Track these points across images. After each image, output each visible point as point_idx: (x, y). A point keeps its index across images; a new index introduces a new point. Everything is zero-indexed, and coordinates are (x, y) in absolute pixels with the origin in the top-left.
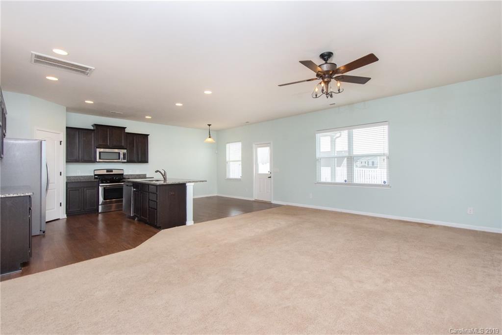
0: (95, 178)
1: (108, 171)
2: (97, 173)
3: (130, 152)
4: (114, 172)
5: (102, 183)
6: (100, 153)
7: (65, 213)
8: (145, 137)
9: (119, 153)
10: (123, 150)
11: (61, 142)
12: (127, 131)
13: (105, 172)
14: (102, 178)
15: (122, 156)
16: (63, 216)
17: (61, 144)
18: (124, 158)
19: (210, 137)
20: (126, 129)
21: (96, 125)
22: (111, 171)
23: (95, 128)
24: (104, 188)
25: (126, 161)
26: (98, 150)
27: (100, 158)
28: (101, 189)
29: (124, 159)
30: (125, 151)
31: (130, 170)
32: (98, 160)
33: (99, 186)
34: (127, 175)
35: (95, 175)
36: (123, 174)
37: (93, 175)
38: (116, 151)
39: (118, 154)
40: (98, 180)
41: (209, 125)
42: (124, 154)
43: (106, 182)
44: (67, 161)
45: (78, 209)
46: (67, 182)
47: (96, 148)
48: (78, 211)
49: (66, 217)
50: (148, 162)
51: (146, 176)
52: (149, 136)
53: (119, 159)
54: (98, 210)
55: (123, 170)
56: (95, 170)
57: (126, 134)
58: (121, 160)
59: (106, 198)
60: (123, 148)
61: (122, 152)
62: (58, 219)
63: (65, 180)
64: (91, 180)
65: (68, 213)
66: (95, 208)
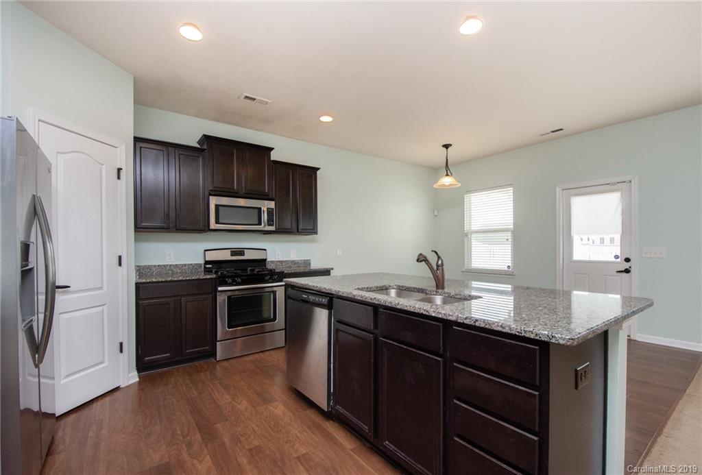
0: (208, 271)
1: (235, 252)
2: (212, 256)
3: (282, 207)
4: (247, 256)
5: (226, 284)
6: (217, 207)
7: (135, 368)
8: (309, 174)
9: (259, 210)
10: (266, 202)
11: (119, 170)
12: (274, 156)
13: (226, 256)
14: (221, 271)
15: (265, 217)
17: (119, 178)
18: (270, 223)
19: (447, 175)
20: (272, 152)
21: (207, 139)
22: (240, 252)
23: (205, 147)
24: (229, 298)
25: (272, 228)
26: (214, 201)
27: (217, 222)
28: (222, 299)
29: (269, 225)
30: (272, 204)
31: (279, 250)
32: (213, 225)
33: (216, 290)
34: (272, 262)
35: (207, 262)
36: (266, 259)
37: (202, 262)
38: (253, 203)
39: (256, 211)
40: (213, 276)
41: (447, 146)
42: (270, 211)
43: (234, 281)
44: (138, 228)
45: (168, 355)
46: (137, 284)
47: (207, 194)
48: (167, 358)
49: (138, 379)
50: (316, 233)
51: (310, 264)
52: (318, 172)
53: (260, 224)
54: (214, 354)
55: (265, 250)
56: (206, 250)
57: (272, 164)
58: (265, 226)
59: (233, 324)
60: (265, 197)
61: (264, 207)
62: (117, 389)
63: (134, 279)
64: (198, 277)
65: (141, 366)
66: (207, 348)
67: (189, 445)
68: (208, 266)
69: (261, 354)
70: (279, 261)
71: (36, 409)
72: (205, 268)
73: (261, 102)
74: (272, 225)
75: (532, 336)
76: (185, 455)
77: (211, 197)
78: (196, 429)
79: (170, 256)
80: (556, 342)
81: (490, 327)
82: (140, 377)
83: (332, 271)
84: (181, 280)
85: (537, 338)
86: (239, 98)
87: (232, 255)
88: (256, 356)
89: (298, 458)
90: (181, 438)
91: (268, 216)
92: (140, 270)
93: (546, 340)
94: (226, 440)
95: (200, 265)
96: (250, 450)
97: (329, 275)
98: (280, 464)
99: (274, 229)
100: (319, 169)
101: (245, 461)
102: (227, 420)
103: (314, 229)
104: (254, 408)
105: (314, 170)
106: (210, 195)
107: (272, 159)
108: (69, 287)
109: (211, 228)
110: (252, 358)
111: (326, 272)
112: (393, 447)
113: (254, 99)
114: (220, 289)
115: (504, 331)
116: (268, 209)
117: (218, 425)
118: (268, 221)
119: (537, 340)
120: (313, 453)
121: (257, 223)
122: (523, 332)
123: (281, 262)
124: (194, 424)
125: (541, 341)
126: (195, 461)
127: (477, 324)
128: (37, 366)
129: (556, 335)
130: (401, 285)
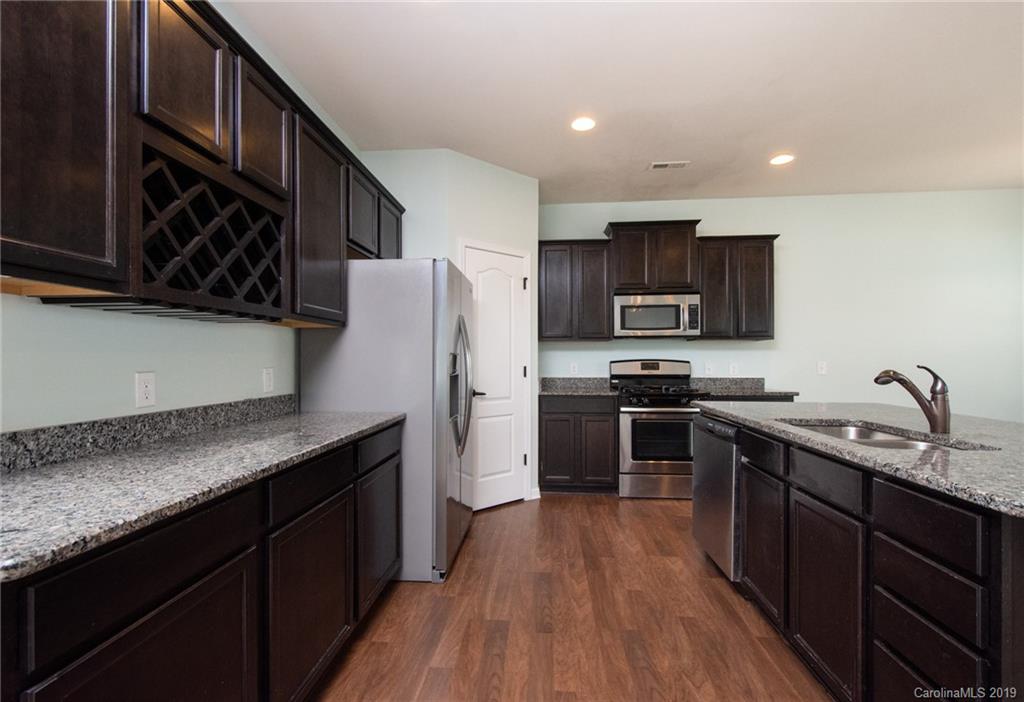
0: (614, 387)
1: (647, 364)
2: (619, 370)
3: (711, 302)
4: (664, 370)
5: (630, 404)
6: (623, 308)
7: (537, 484)
8: (763, 245)
9: (677, 307)
10: (689, 297)
11: (525, 279)
12: (702, 231)
13: (636, 369)
14: (627, 388)
15: (685, 317)
16: (533, 493)
17: (525, 288)
18: (693, 324)
20: (698, 227)
21: (615, 227)
22: (655, 365)
23: (611, 238)
24: (634, 422)
25: (697, 332)
26: (619, 302)
27: (623, 327)
28: (625, 423)
29: (691, 328)
30: (695, 299)
31: (711, 363)
32: (617, 331)
33: (619, 412)
34: (700, 380)
35: (613, 377)
36: (689, 376)
37: (608, 376)
38: (670, 299)
39: (673, 309)
40: (617, 393)
42: (693, 310)
43: (640, 401)
44: (542, 337)
45: (567, 477)
46: (540, 396)
47: (612, 294)
48: (566, 481)
49: (539, 497)
50: (771, 337)
51: (763, 385)
52: (776, 242)
53: (678, 327)
54: (616, 489)
55: (688, 362)
56: (612, 362)
57: (698, 242)
58: (685, 330)
59: (640, 455)
60: (688, 290)
61: (685, 303)
62: (520, 501)
63: (536, 391)
64: (598, 393)
65: (544, 484)
66: (609, 478)
67: (572, 566)
68: (614, 381)
69: (676, 503)
70: (710, 379)
71: (458, 500)
72: (611, 383)
73: (675, 166)
74: (696, 328)
75: (965, 497)
76: (566, 572)
77: (615, 297)
78: (581, 555)
79: (574, 367)
80: (996, 509)
81: (913, 480)
82: (542, 495)
83: (795, 397)
84: (582, 397)
85: (971, 500)
86: (647, 169)
87: (642, 369)
88: (669, 503)
89: (682, 619)
90: (566, 557)
91: (690, 314)
92: (545, 383)
93: (983, 503)
94: (608, 574)
95: (606, 379)
96: (630, 592)
97: (792, 401)
98: (658, 615)
99: (699, 334)
100: (776, 236)
101: (621, 598)
102: (613, 557)
103: (766, 332)
104: (647, 554)
105: (768, 241)
106: (616, 294)
107: (698, 235)
108: (484, 394)
109: (616, 335)
110: (661, 503)
111: (788, 397)
112: (805, 643)
113: (666, 166)
114: (623, 409)
115: (931, 486)
116: (690, 305)
117: (604, 559)
118: (690, 322)
119: (971, 503)
120: (702, 622)
121: (674, 326)
122: (953, 489)
123: (714, 380)
124: (581, 551)
125: (977, 505)
126: (573, 581)
127: (898, 474)
128: (459, 456)
129: (997, 499)
130: (870, 421)
